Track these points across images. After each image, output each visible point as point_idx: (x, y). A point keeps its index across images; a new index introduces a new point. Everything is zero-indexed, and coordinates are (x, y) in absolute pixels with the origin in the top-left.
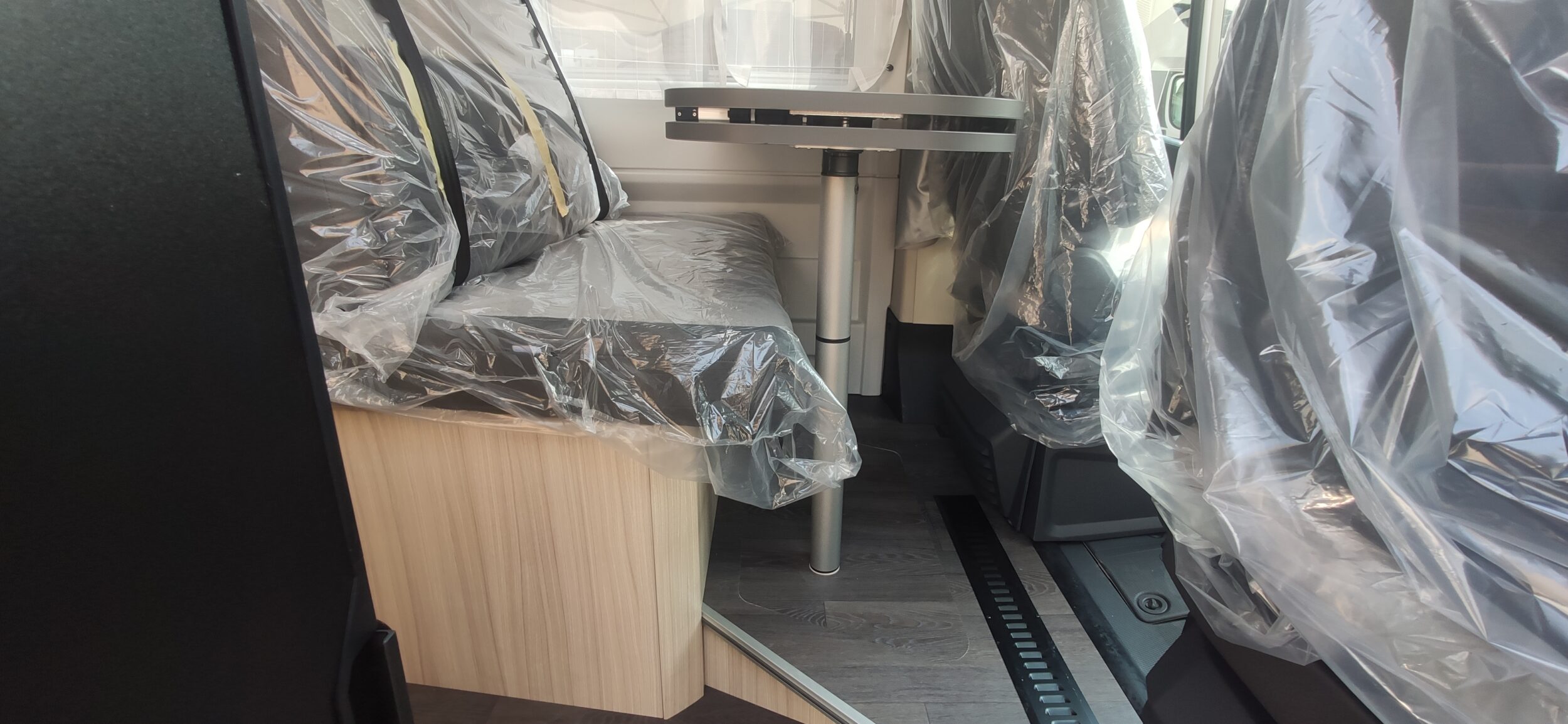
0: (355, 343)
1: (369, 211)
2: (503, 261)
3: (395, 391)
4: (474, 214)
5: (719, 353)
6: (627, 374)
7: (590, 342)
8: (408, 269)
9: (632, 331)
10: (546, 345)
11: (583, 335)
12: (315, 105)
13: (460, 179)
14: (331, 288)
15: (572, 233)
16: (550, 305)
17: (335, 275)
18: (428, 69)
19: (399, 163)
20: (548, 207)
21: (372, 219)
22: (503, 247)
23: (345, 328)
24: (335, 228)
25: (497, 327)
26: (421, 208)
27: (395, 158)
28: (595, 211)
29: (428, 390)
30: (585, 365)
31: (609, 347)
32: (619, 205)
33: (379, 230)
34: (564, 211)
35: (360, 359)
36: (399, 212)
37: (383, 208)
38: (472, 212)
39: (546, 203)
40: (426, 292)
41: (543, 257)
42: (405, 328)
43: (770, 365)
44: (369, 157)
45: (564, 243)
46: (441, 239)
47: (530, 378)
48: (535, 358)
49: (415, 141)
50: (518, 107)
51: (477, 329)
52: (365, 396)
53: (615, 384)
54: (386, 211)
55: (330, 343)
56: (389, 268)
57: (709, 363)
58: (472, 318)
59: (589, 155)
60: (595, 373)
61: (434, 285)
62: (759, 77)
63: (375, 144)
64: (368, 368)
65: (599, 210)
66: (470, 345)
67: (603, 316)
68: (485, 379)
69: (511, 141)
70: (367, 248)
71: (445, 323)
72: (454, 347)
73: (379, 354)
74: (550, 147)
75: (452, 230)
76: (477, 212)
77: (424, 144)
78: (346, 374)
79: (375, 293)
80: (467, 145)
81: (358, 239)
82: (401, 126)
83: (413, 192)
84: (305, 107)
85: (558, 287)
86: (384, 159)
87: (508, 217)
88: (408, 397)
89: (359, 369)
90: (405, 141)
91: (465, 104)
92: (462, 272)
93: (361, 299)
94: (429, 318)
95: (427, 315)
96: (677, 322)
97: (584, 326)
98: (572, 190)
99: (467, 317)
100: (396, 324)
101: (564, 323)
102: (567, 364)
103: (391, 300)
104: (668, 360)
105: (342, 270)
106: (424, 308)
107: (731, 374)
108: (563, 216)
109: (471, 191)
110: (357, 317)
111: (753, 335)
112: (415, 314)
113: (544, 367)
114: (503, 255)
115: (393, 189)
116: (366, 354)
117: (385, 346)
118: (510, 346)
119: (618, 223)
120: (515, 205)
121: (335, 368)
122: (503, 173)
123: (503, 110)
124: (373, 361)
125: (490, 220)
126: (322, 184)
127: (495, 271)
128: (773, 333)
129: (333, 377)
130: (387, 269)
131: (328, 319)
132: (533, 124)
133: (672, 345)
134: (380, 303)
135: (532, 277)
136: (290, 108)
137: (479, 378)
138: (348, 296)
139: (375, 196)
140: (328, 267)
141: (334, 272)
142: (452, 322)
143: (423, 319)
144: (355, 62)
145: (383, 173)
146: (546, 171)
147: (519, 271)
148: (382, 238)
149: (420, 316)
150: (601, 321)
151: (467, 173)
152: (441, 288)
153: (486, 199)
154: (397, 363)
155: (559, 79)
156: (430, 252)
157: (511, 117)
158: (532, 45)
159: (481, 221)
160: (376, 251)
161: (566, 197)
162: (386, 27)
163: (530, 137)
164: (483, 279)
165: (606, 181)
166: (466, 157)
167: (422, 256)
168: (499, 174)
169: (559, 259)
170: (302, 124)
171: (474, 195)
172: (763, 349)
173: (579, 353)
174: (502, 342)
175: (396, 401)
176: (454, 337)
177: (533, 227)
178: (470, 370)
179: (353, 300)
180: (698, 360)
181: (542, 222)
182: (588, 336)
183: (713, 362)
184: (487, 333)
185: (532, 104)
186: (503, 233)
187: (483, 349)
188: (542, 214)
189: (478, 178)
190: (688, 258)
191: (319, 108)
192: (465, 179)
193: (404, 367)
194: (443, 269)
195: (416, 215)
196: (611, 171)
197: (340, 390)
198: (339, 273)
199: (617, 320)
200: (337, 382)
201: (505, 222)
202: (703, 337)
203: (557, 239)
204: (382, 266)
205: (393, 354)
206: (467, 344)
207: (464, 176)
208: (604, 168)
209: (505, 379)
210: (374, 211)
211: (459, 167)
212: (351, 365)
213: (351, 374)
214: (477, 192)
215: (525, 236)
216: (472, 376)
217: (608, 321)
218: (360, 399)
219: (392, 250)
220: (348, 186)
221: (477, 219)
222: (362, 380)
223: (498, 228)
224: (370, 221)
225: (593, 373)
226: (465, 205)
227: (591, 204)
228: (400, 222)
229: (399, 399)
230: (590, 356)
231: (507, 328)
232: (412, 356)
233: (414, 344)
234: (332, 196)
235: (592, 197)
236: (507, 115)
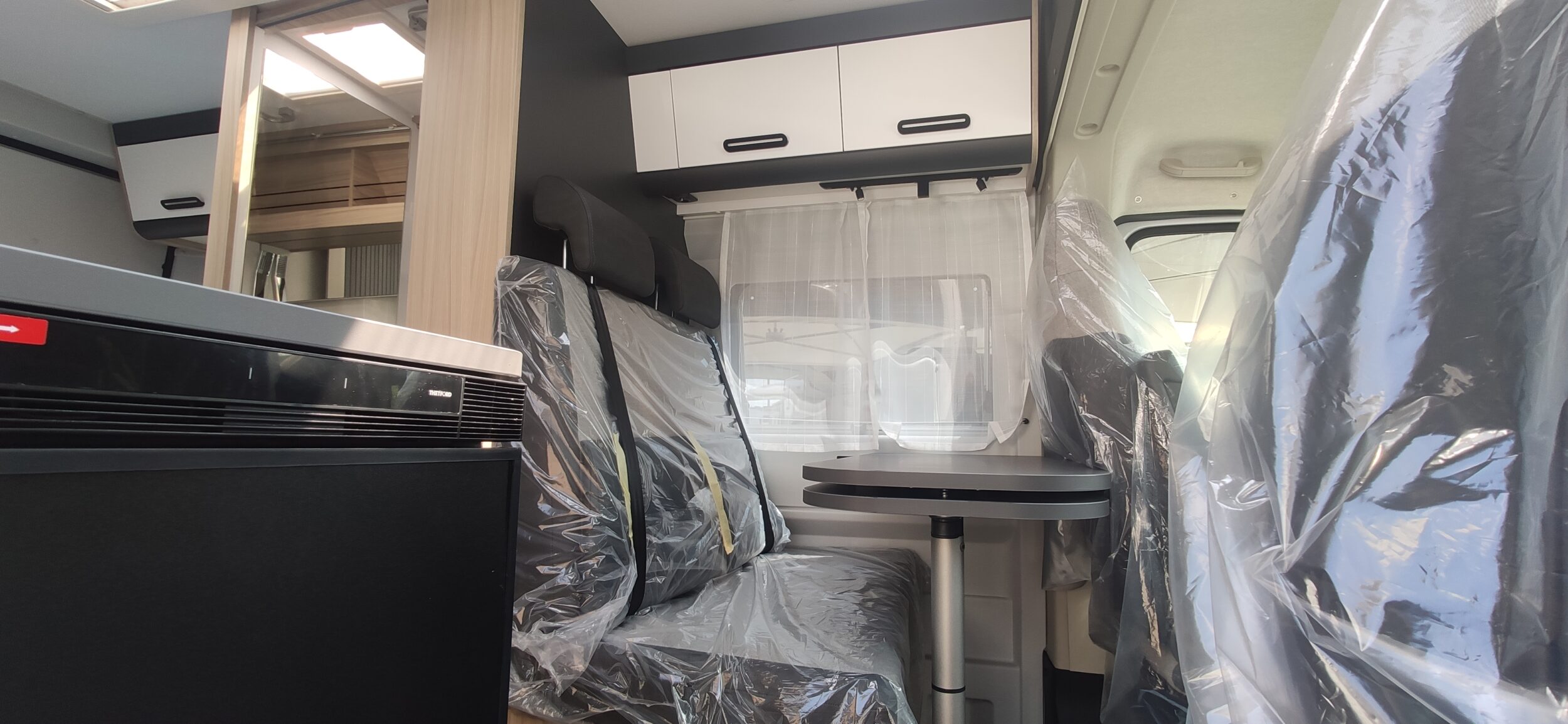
0: (546, 661)
1: (575, 555)
2: (671, 593)
3: (565, 705)
4: (652, 556)
5: (825, 696)
6: (748, 710)
7: (720, 675)
8: (593, 602)
9: (757, 668)
10: (684, 676)
11: (716, 670)
12: (558, 481)
13: (647, 528)
14: (540, 614)
15: (735, 567)
16: (697, 639)
17: (544, 604)
18: (637, 448)
19: (605, 521)
20: (716, 546)
21: (577, 562)
22: (673, 582)
23: (542, 647)
24: (551, 567)
25: (650, 656)
26: (613, 553)
27: (601, 517)
28: (760, 545)
29: (590, 706)
30: (712, 697)
31: (736, 682)
32: (782, 541)
33: (580, 570)
34: (729, 549)
35: (547, 674)
36: (597, 557)
37: (586, 554)
38: (651, 554)
39: (714, 544)
40: (604, 621)
41: (703, 591)
42: (583, 650)
43: (870, 712)
44: (585, 517)
45: (727, 576)
46: (624, 577)
47: (668, 704)
48: (674, 688)
49: (618, 503)
50: (701, 468)
51: (635, 656)
52: (542, 706)
53: (736, 718)
54: (586, 557)
55: (529, 658)
56: (581, 600)
57: (816, 705)
58: (631, 645)
59: (760, 498)
60: (721, 705)
61: (611, 615)
62: (908, 431)
63: (591, 508)
64: (551, 682)
65: (764, 545)
66: (628, 670)
67: (734, 653)
68: (634, 701)
69: (691, 495)
70: (569, 584)
71: (614, 649)
72: (615, 671)
73: (560, 671)
74: (725, 497)
75: (633, 570)
76: (655, 554)
77: (624, 504)
78: (534, 686)
79: (568, 619)
80: (656, 502)
81: (565, 576)
82: (610, 494)
83: (609, 542)
84: (552, 482)
85: (709, 621)
86: (594, 518)
87: (680, 557)
88: (574, 711)
89: (544, 682)
90: (611, 504)
91: (660, 471)
92: (635, 605)
93: (557, 624)
94: (602, 643)
95: (602, 641)
96: (793, 663)
97: (717, 662)
98: (739, 530)
99: (629, 645)
100: (577, 647)
101: (704, 656)
102: (699, 695)
103: (577, 627)
104: (781, 700)
105: (550, 600)
106: (600, 635)
107: (834, 718)
108: (728, 553)
109: (653, 538)
110: (551, 639)
111: (857, 682)
112: (593, 638)
113: (680, 696)
114: (671, 589)
115: (595, 540)
116: (551, 670)
117: (566, 664)
118: (658, 674)
119: (780, 557)
120: (687, 546)
121: (528, 680)
122: (681, 522)
123: (688, 471)
124: (555, 676)
125: (663, 560)
126: (551, 536)
127: (663, 602)
128: (875, 681)
129: (525, 687)
130: (580, 601)
131: (531, 639)
132: (712, 479)
133: (786, 686)
134: (569, 628)
135: (690, 611)
136: (543, 483)
137: (630, 700)
138: (549, 621)
139: (582, 545)
140: (539, 598)
141: (543, 601)
142: (617, 648)
143: (598, 643)
144: (588, 452)
145: (591, 527)
146: (718, 517)
147: (682, 604)
148: (581, 577)
149: (596, 641)
150: (731, 657)
151: (653, 524)
152: (616, 618)
153: (664, 543)
154: (571, 680)
155: (742, 437)
156: (613, 587)
157: (694, 477)
158: (725, 413)
159: (657, 561)
160: (575, 587)
161: (733, 537)
162: (614, 424)
163: (708, 490)
164: (651, 610)
165: (773, 518)
166: (654, 511)
167: (607, 591)
168: (677, 523)
169: (719, 593)
170: (548, 494)
171: (655, 540)
172: (865, 696)
173: (711, 685)
174: (652, 671)
175: (565, 714)
176: (618, 662)
177: (700, 565)
178: (624, 692)
179: (551, 624)
180: (806, 702)
181: (709, 560)
182: (719, 671)
183: (818, 706)
184: (642, 661)
185: (713, 464)
186: (673, 571)
187: (636, 674)
188: (710, 553)
189: (660, 527)
190: (826, 598)
191: (560, 482)
192: (650, 528)
193: (576, 684)
194: (621, 602)
195: (609, 559)
196: (778, 511)
197: (527, 699)
198: (546, 603)
199: (746, 657)
200: (527, 692)
201: (676, 561)
202: (813, 680)
203: (720, 573)
204: (577, 598)
205: (570, 672)
206: (626, 667)
207: (650, 525)
208: (773, 507)
209: (650, 703)
210: (580, 556)
211: (647, 518)
212: (539, 679)
213: (537, 686)
214: (658, 538)
215: (692, 572)
216: (625, 697)
217: (738, 658)
218: (539, 709)
219: (586, 586)
220: (569, 538)
221: (654, 560)
222: (543, 692)
223: (670, 567)
224: (575, 564)
225: (718, 706)
226: (647, 549)
227: (757, 539)
228: (596, 565)
229: (567, 712)
230: (718, 691)
231: (657, 657)
232: (584, 675)
233: (587, 664)
234: (554, 544)
235: (758, 533)
236: (691, 475)
